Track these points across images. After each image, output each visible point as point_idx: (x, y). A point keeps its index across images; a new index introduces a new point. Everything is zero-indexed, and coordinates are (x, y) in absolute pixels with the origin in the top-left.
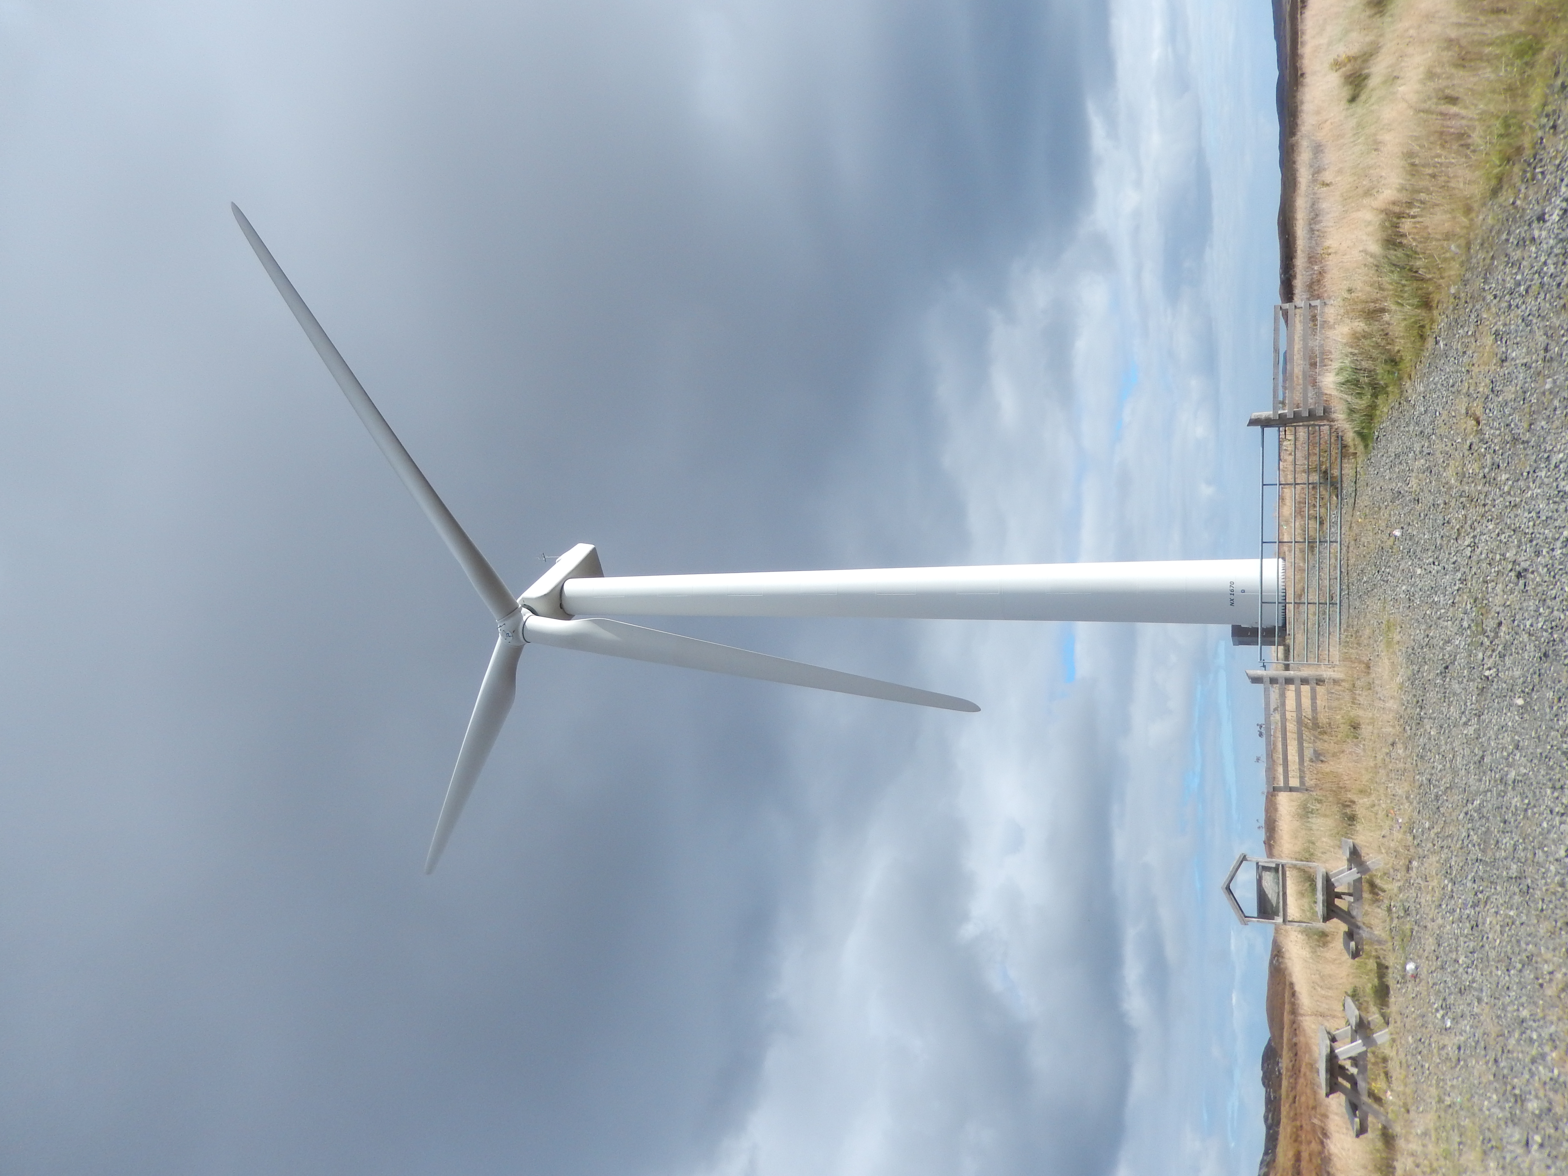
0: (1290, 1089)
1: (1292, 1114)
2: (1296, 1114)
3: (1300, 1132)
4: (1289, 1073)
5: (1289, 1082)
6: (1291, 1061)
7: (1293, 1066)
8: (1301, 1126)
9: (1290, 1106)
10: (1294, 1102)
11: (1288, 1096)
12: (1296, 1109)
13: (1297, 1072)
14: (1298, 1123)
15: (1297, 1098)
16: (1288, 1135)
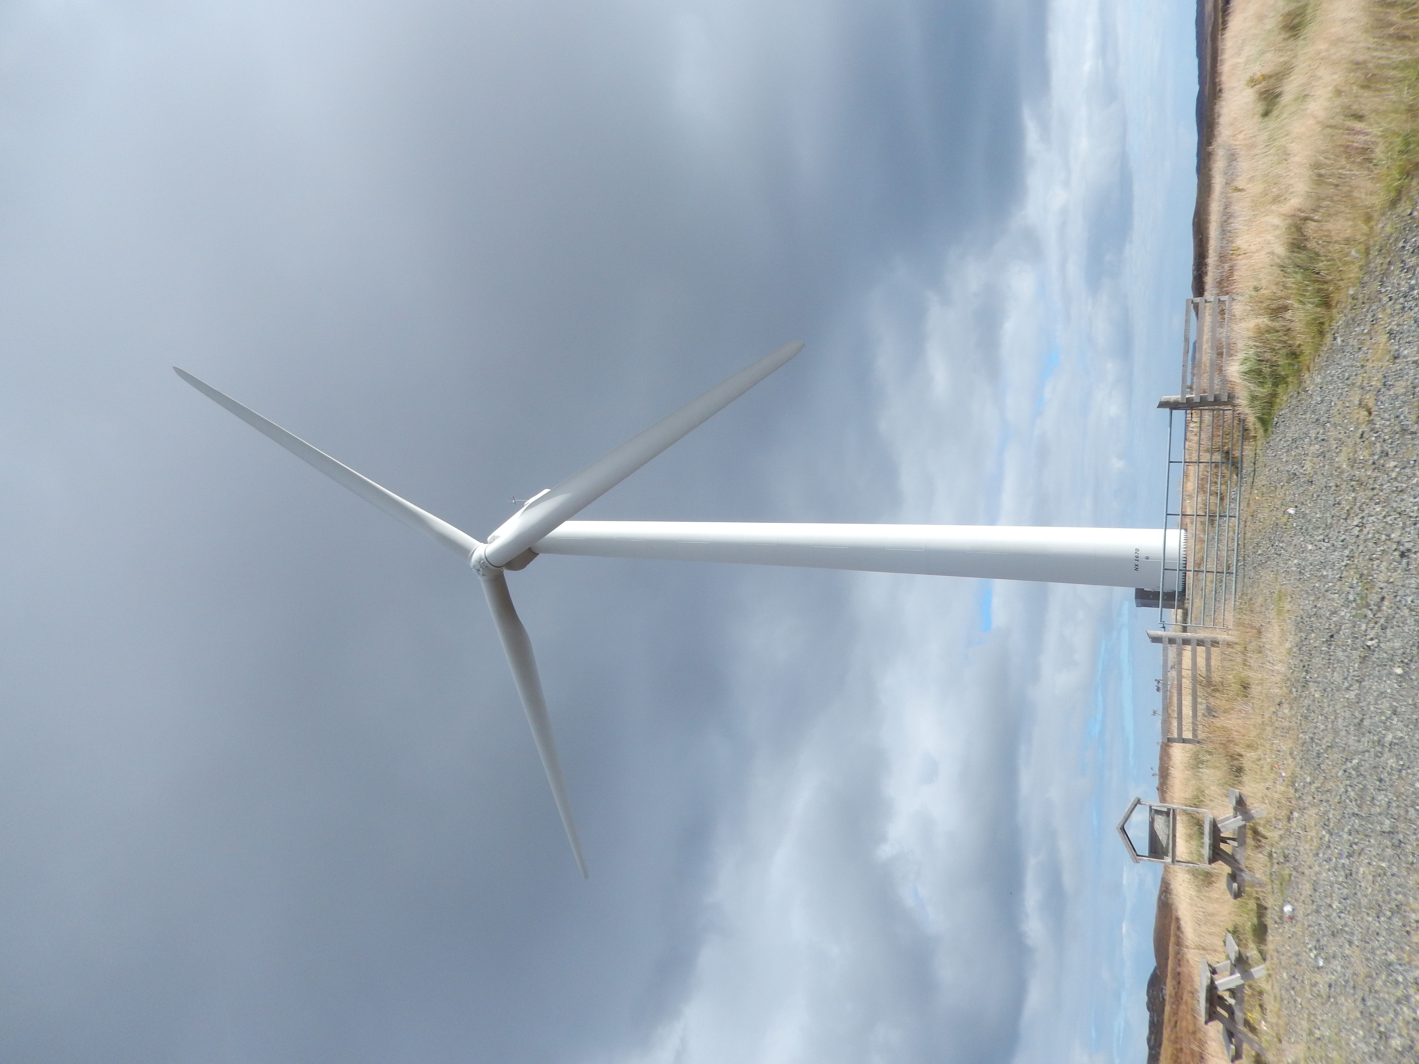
0: (1172, 1014)
1: (1173, 1037)
2: (1177, 1038)
3: (1180, 1055)
4: (1172, 1000)
5: (1171, 1007)
6: (1174, 988)
7: (1176, 993)
8: (1181, 1049)
9: (1172, 1030)
10: (1175, 1026)
11: (1170, 1021)
12: (1177, 1033)
13: (1180, 1000)
14: (1178, 1046)
15: (1179, 1023)
16: (1169, 1057)
